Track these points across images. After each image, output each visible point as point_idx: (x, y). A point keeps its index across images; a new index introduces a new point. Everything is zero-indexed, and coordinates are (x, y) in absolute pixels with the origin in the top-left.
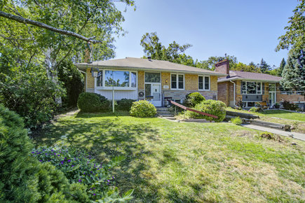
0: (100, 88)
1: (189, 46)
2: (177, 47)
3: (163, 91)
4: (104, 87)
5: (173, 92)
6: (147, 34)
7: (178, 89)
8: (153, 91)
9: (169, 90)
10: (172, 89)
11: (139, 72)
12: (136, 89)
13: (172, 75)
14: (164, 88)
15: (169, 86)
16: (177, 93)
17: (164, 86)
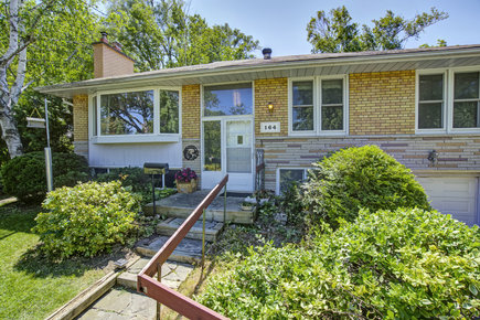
2: (398, 23)
3: (261, 141)
5: (295, 143)
6: (320, 14)
7: (318, 130)
8: (228, 141)
9: (282, 138)
10: (292, 133)
12: (177, 137)
13: (295, 84)
14: (263, 130)
15: (284, 125)
16: (314, 147)
17: (263, 125)
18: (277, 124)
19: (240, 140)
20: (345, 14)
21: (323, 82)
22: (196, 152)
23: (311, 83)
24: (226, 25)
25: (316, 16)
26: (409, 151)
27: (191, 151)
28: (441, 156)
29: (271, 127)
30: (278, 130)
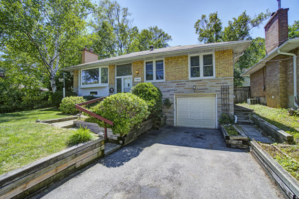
6: (204, 17)
7: (154, 80)
10: (146, 82)
11: (110, 67)
12: (107, 85)
13: (147, 63)
15: (142, 78)
18: (140, 78)
19: (129, 85)
20: (216, 17)
21: (157, 62)
22: (114, 90)
24: (156, 27)
26: (187, 86)
27: (112, 89)
28: (198, 88)
29: (138, 80)
30: (140, 81)
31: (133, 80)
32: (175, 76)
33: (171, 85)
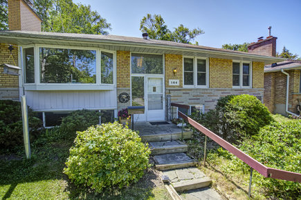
0: (29, 86)
1: (200, 32)
2: (187, 31)
3: (169, 90)
4: (38, 84)
5: (187, 92)
6: (149, 16)
7: (196, 85)
8: (148, 91)
9: (180, 89)
10: (185, 86)
11: (118, 52)
12: (112, 86)
13: (185, 59)
14: (170, 84)
15: (181, 81)
16: (195, 94)
17: (170, 81)
18: (178, 81)
19: (154, 89)
20: (161, 20)
21: (198, 60)
22: (128, 97)
23: (192, 60)
25: (146, 17)
27: (124, 96)
29: (175, 83)
30: (178, 84)
31: (167, 82)
32: (220, 83)
33: (216, 93)
